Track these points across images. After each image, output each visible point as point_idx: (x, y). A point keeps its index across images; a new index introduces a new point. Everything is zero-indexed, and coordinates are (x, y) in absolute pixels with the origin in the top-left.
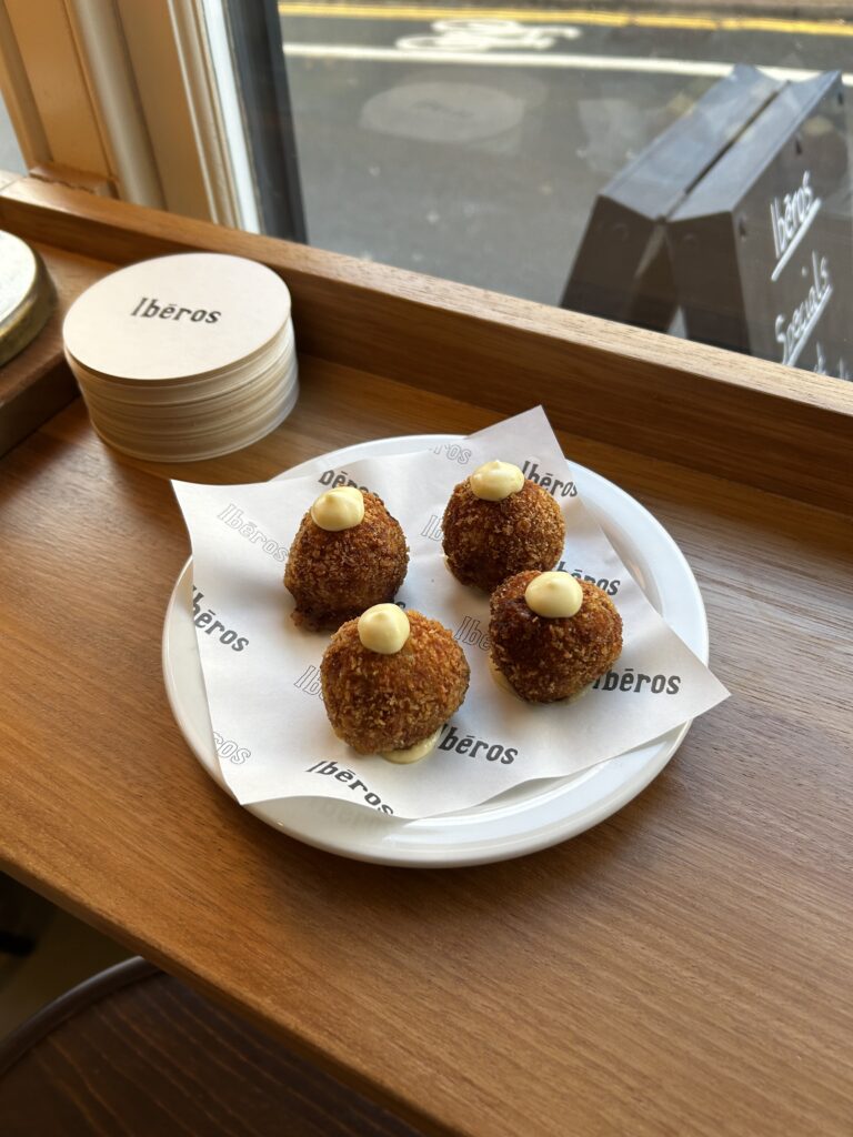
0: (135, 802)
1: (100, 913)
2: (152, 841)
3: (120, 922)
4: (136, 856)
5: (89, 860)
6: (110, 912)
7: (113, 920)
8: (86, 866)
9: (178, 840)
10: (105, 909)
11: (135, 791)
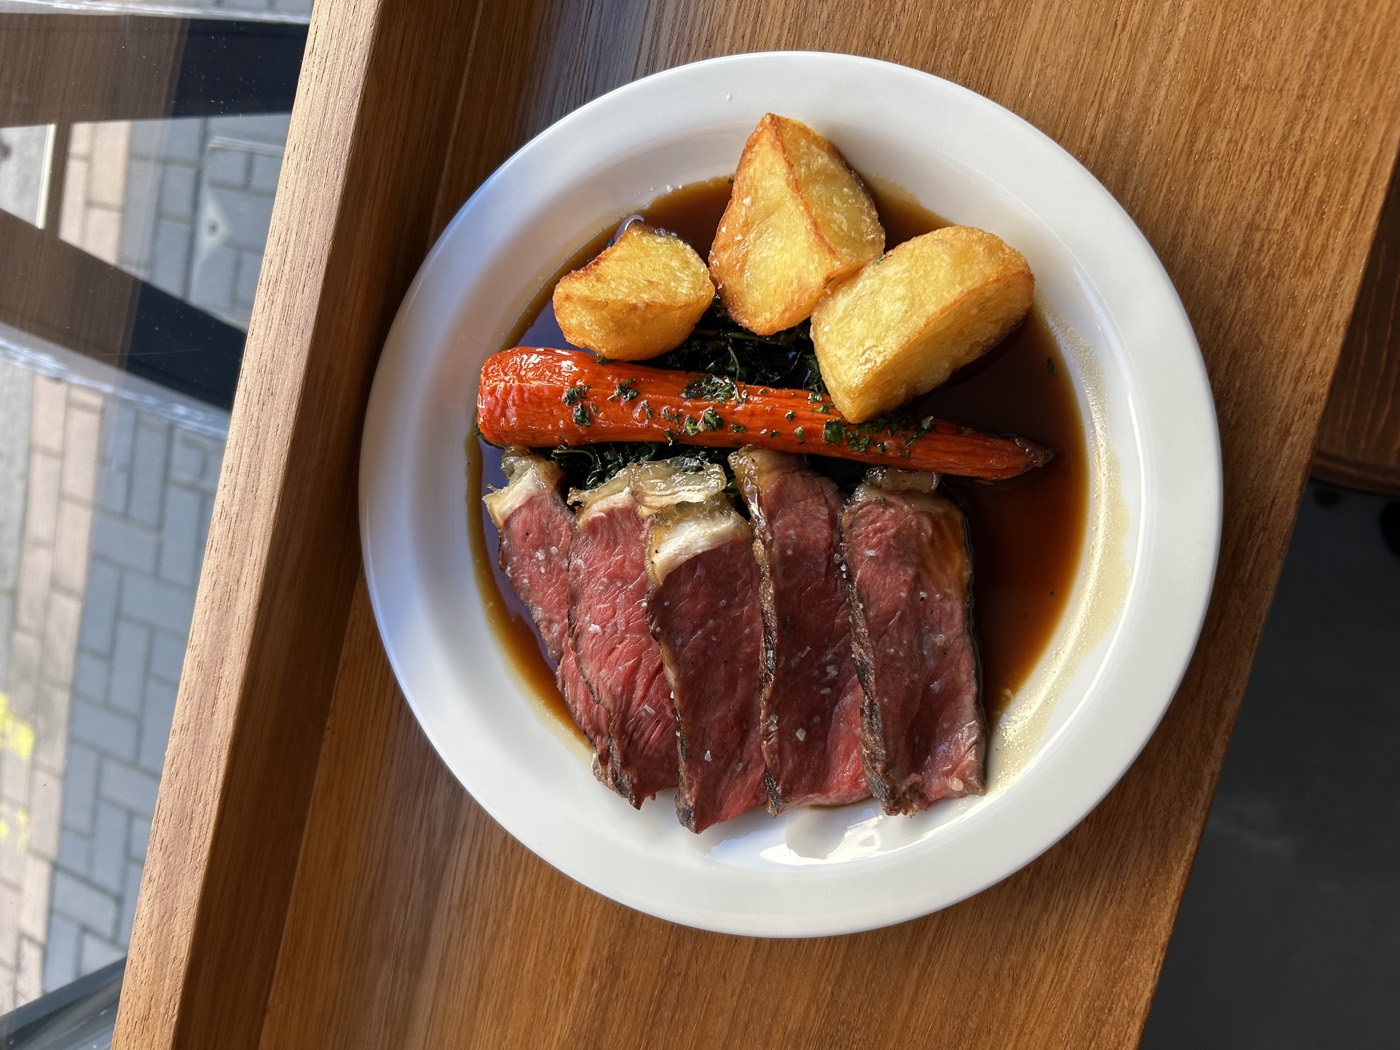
0: (1022, 981)
1: (1158, 974)
2: (1063, 947)
3: (1162, 949)
4: (1086, 958)
5: (1103, 1009)
6: (1155, 965)
7: (1161, 959)
8: (1110, 1010)
9: (1055, 917)
10: (1152, 972)
11: (1008, 986)
